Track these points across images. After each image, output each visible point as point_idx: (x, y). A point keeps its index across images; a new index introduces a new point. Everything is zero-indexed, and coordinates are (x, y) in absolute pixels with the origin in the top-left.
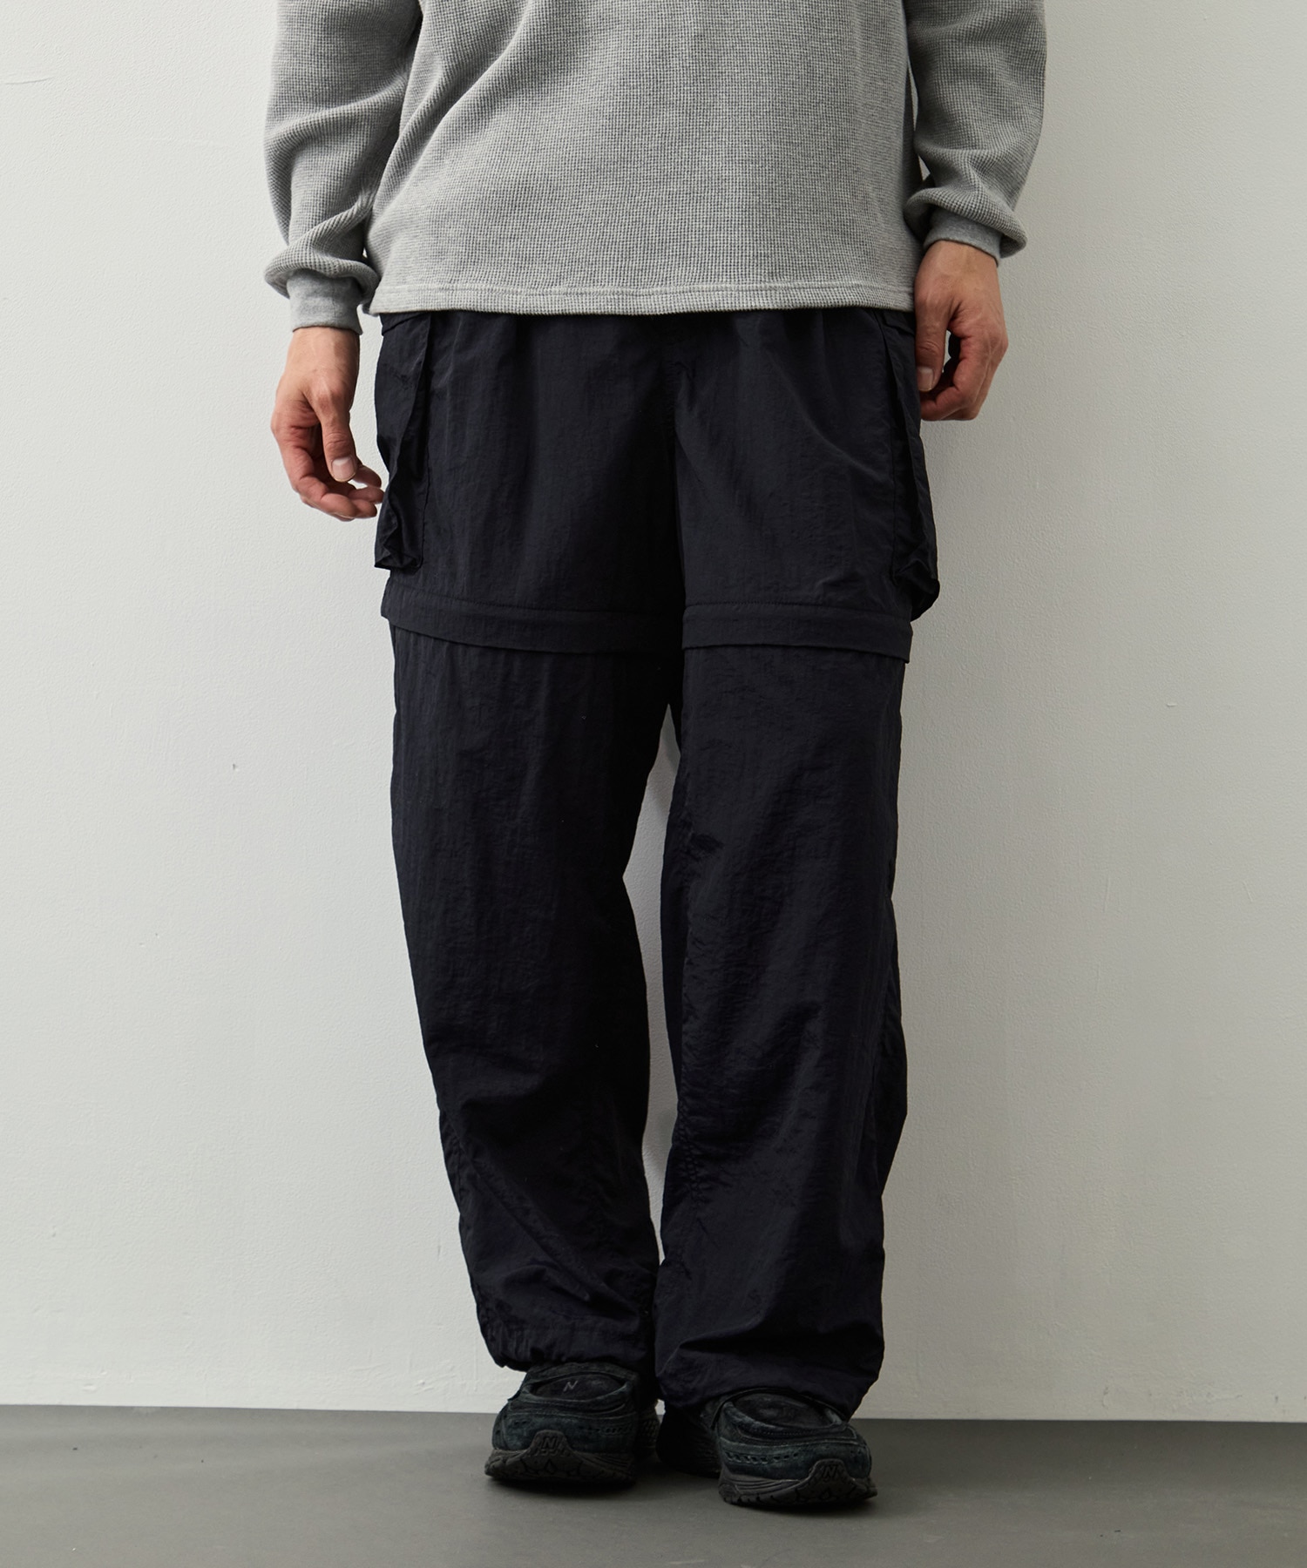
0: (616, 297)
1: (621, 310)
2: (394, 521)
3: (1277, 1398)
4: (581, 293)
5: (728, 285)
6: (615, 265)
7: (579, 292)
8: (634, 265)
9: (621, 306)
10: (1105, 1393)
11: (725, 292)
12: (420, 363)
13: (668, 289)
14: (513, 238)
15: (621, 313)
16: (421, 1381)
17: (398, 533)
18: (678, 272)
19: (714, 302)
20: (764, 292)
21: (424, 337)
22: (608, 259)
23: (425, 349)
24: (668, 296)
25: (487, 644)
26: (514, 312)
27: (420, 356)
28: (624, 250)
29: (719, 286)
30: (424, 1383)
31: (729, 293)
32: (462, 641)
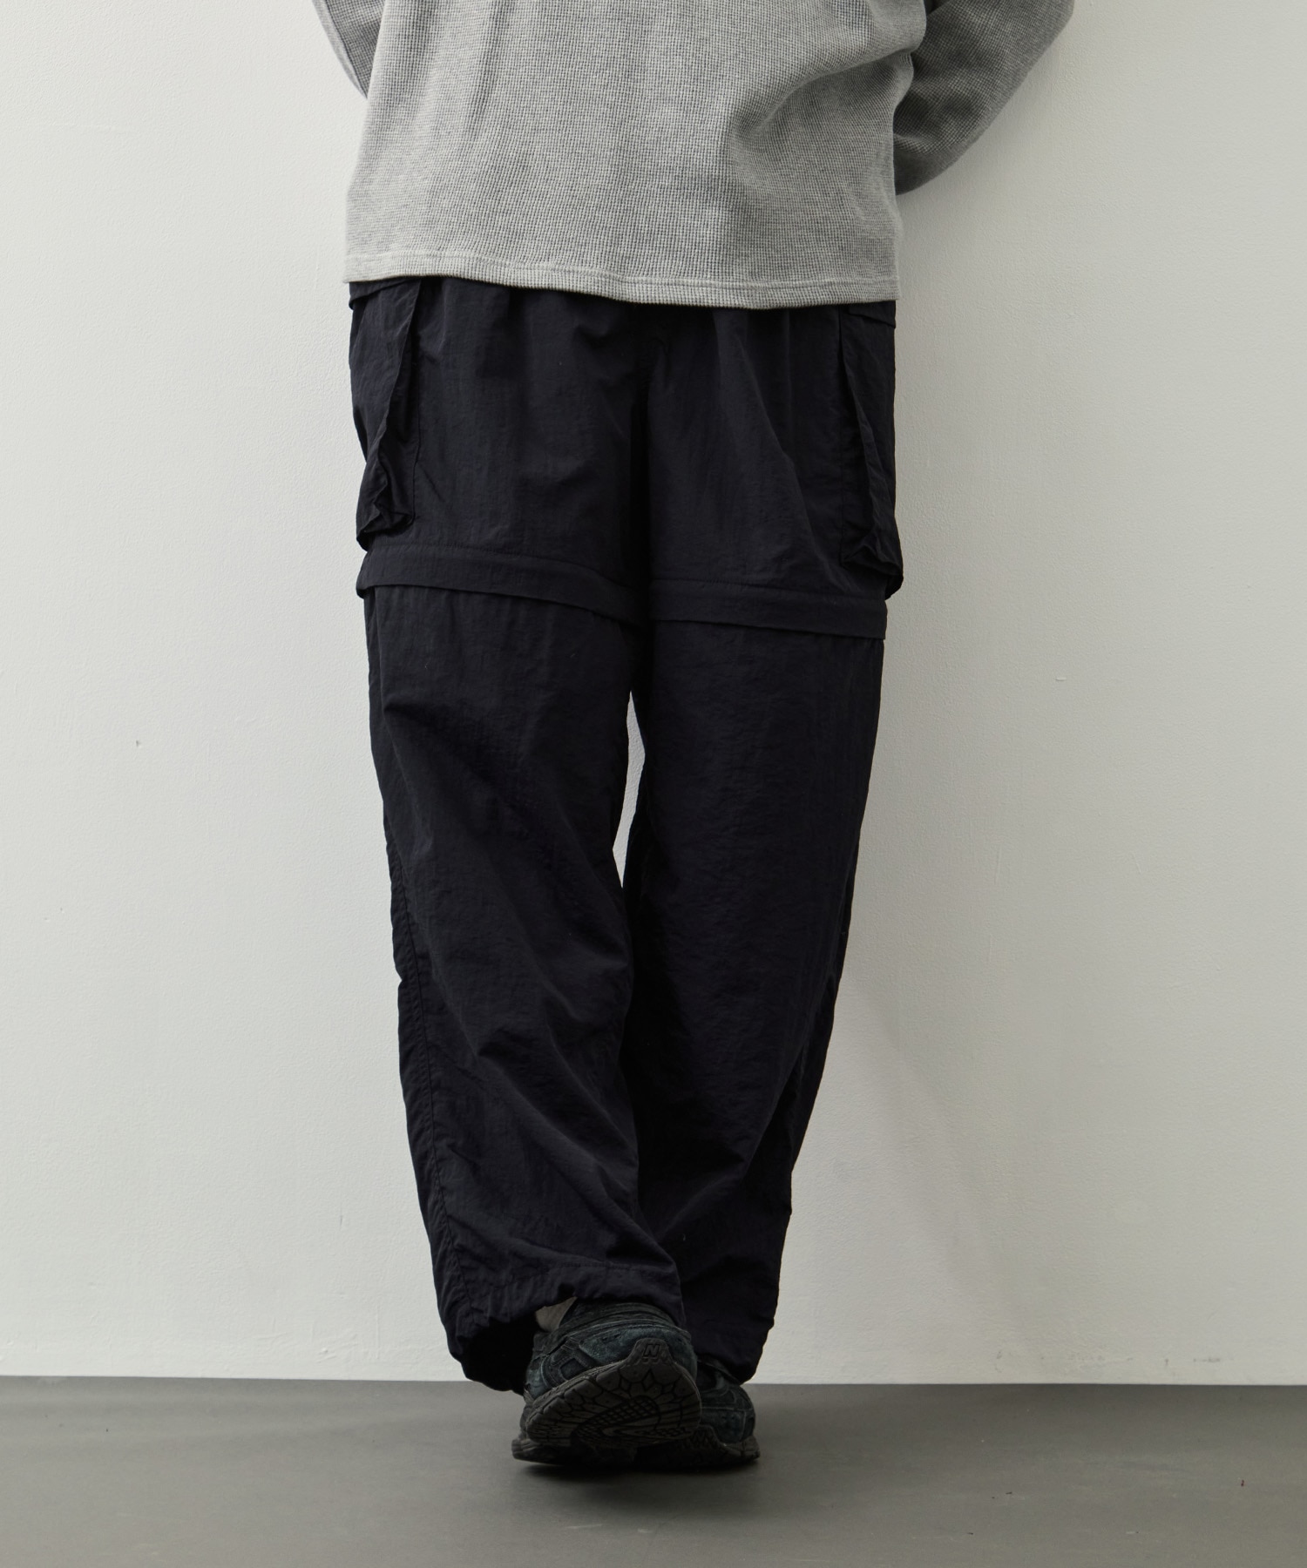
0: (603, 279)
1: (607, 293)
2: (383, 479)
3: (1167, 1361)
4: (569, 271)
5: (712, 282)
6: (604, 249)
7: (567, 269)
8: (622, 252)
9: (607, 289)
10: (999, 1357)
11: (709, 289)
12: (406, 326)
13: (653, 279)
14: (506, 213)
15: (607, 296)
16: (324, 1349)
17: (388, 490)
18: (664, 264)
19: (698, 297)
20: (746, 291)
21: (411, 302)
22: (598, 243)
23: (412, 313)
24: (653, 286)
25: (493, 591)
26: (501, 283)
27: (407, 320)
28: (614, 235)
29: (704, 282)
30: (327, 1351)
31: (713, 289)
32: (464, 589)
